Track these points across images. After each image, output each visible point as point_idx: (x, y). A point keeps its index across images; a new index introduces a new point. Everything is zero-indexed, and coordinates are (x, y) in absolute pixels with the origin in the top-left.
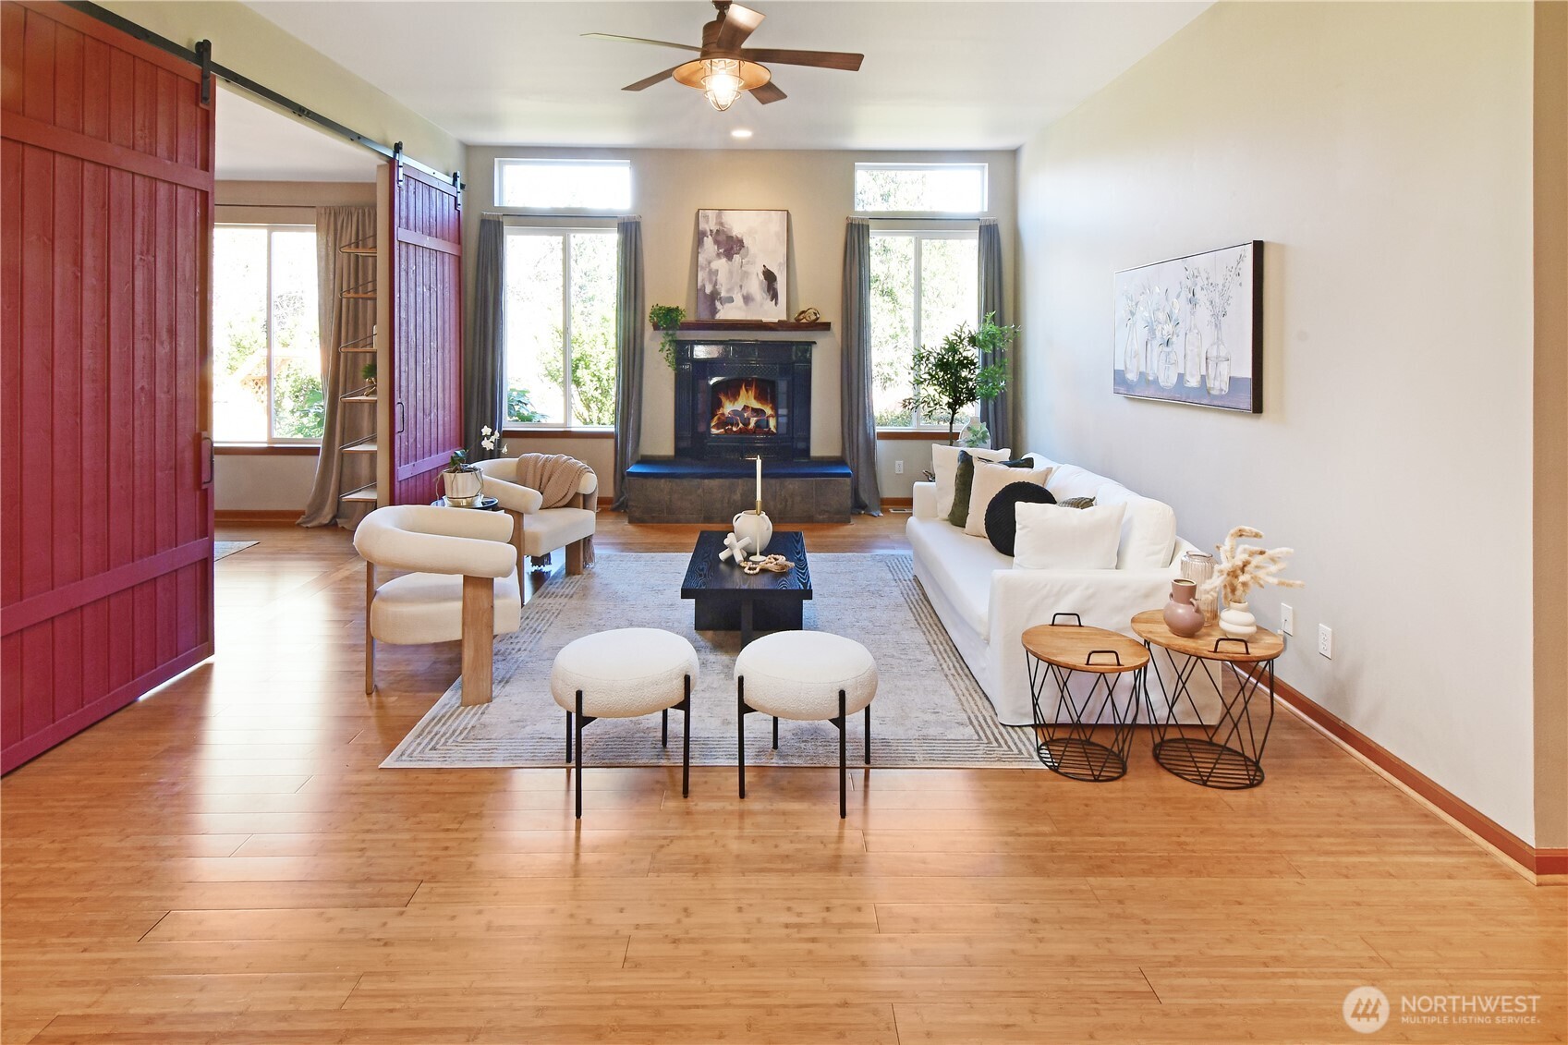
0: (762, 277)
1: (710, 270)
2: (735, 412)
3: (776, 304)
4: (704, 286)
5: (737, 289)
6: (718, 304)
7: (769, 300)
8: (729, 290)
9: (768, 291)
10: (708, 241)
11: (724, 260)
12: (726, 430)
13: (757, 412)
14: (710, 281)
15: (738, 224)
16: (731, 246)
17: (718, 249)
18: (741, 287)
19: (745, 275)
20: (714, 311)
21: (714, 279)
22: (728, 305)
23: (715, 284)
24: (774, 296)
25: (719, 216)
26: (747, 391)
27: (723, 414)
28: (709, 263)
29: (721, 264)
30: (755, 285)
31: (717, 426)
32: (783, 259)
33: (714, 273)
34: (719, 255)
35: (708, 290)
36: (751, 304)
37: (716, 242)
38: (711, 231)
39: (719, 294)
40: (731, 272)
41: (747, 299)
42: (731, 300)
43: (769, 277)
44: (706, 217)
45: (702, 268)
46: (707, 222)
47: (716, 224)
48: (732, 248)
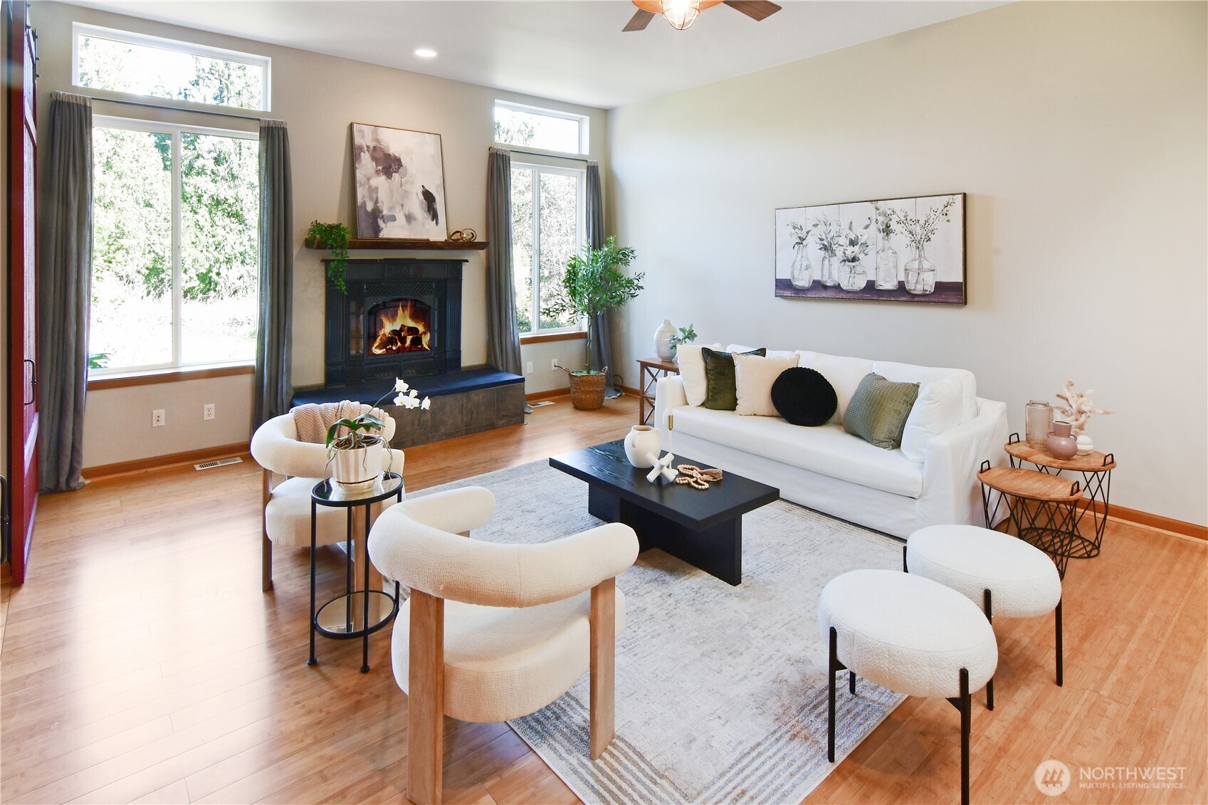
0: (421, 197)
1: (370, 188)
2: (394, 332)
3: (437, 223)
4: (364, 204)
5: (398, 208)
6: (380, 222)
7: (430, 220)
8: (391, 208)
9: (429, 210)
10: (365, 157)
11: (383, 178)
12: (387, 350)
13: (413, 331)
14: (371, 198)
15: (395, 143)
16: (390, 165)
17: (377, 166)
18: (402, 205)
19: (406, 194)
20: (377, 230)
21: (375, 196)
22: (390, 224)
23: (376, 202)
24: (435, 216)
25: (375, 133)
26: (403, 311)
27: (384, 335)
28: (369, 179)
29: (380, 181)
30: (416, 205)
31: (379, 347)
32: (440, 181)
33: (373, 191)
34: (377, 172)
35: (370, 207)
36: (413, 223)
37: (374, 159)
38: (368, 147)
39: (381, 212)
40: (391, 191)
41: (409, 218)
42: (393, 218)
43: (428, 197)
44: (361, 131)
45: (361, 184)
46: (363, 137)
47: (372, 140)
48: (390, 167)
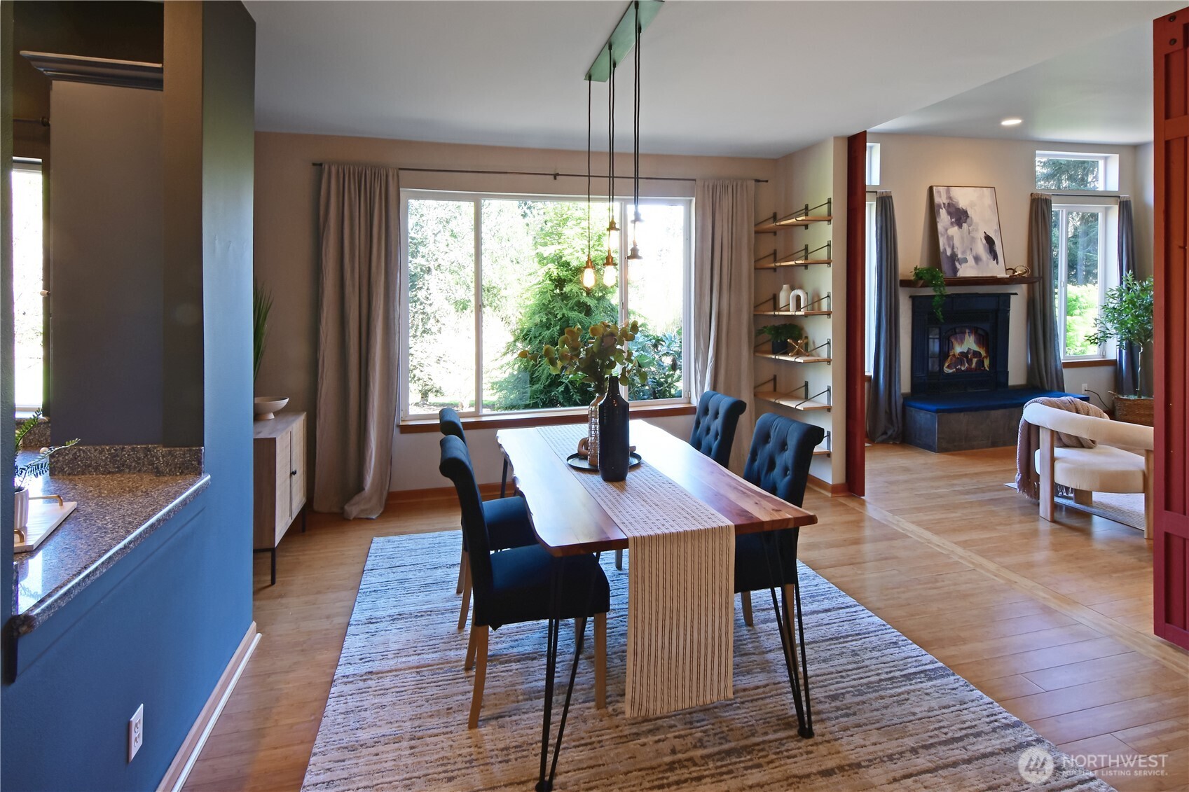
0: (984, 241)
1: (948, 237)
2: (962, 353)
3: (997, 263)
4: (945, 250)
5: (968, 252)
6: (957, 264)
7: (992, 260)
8: (964, 252)
9: (990, 252)
10: (943, 212)
11: (956, 228)
12: (957, 369)
13: (976, 354)
14: (949, 245)
15: (964, 198)
16: (960, 217)
17: (951, 219)
18: (971, 249)
19: (973, 240)
20: (955, 270)
21: (951, 243)
22: (964, 265)
23: (953, 248)
24: (995, 257)
25: (948, 192)
26: (969, 336)
27: (954, 355)
28: (947, 230)
29: (954, 231)
30: (981, 247)
31: (948, 367)
32: (996, 227)
33: (950, 239)
34: (952, 223)
35: (949, 253)
36: (980, 263)
37: (949, 213)
38: (944, 204)
39: (957, 256)
40: (962, 238)
41: (977, 259)
42: (966, 261)
43: (989, 241)
44: (939, 192)
45: (942, 234)
46: (940, 197)
47: (947, 198)
48: (961, 218)
